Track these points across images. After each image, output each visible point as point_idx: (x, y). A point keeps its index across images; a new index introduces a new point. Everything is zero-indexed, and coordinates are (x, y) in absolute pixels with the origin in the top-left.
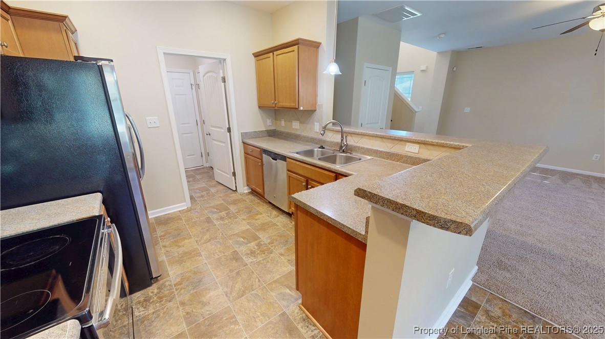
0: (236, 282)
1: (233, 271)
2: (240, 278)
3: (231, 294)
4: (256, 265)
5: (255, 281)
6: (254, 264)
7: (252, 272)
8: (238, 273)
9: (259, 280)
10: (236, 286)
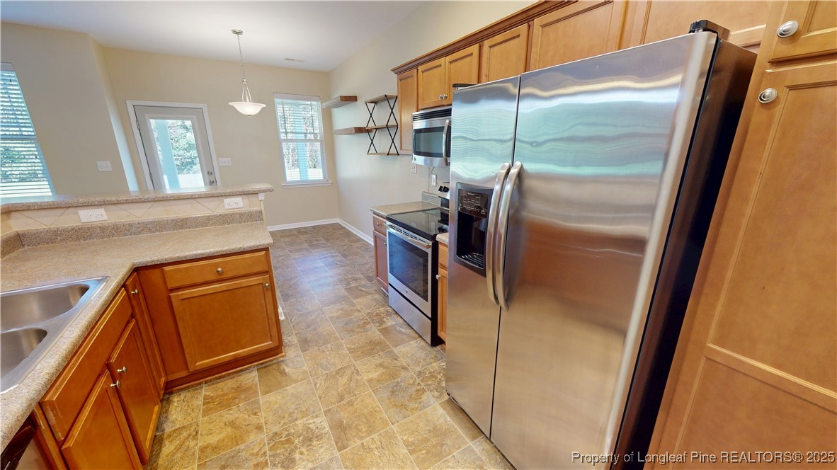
0: (345, 385)
1: (348, 403)
2: (339, 390)
3: (353, 373)
4: (312, 409)
5: (321, 384)
6: (314, 412)
7: (320, 398)
8: (341, 398)
9: (315, 386)
10: (345, 381)
